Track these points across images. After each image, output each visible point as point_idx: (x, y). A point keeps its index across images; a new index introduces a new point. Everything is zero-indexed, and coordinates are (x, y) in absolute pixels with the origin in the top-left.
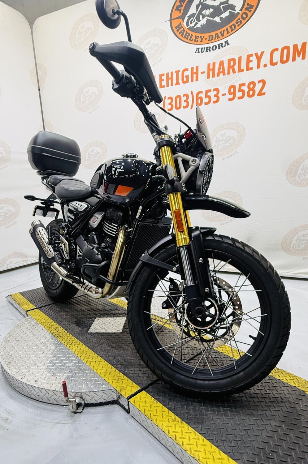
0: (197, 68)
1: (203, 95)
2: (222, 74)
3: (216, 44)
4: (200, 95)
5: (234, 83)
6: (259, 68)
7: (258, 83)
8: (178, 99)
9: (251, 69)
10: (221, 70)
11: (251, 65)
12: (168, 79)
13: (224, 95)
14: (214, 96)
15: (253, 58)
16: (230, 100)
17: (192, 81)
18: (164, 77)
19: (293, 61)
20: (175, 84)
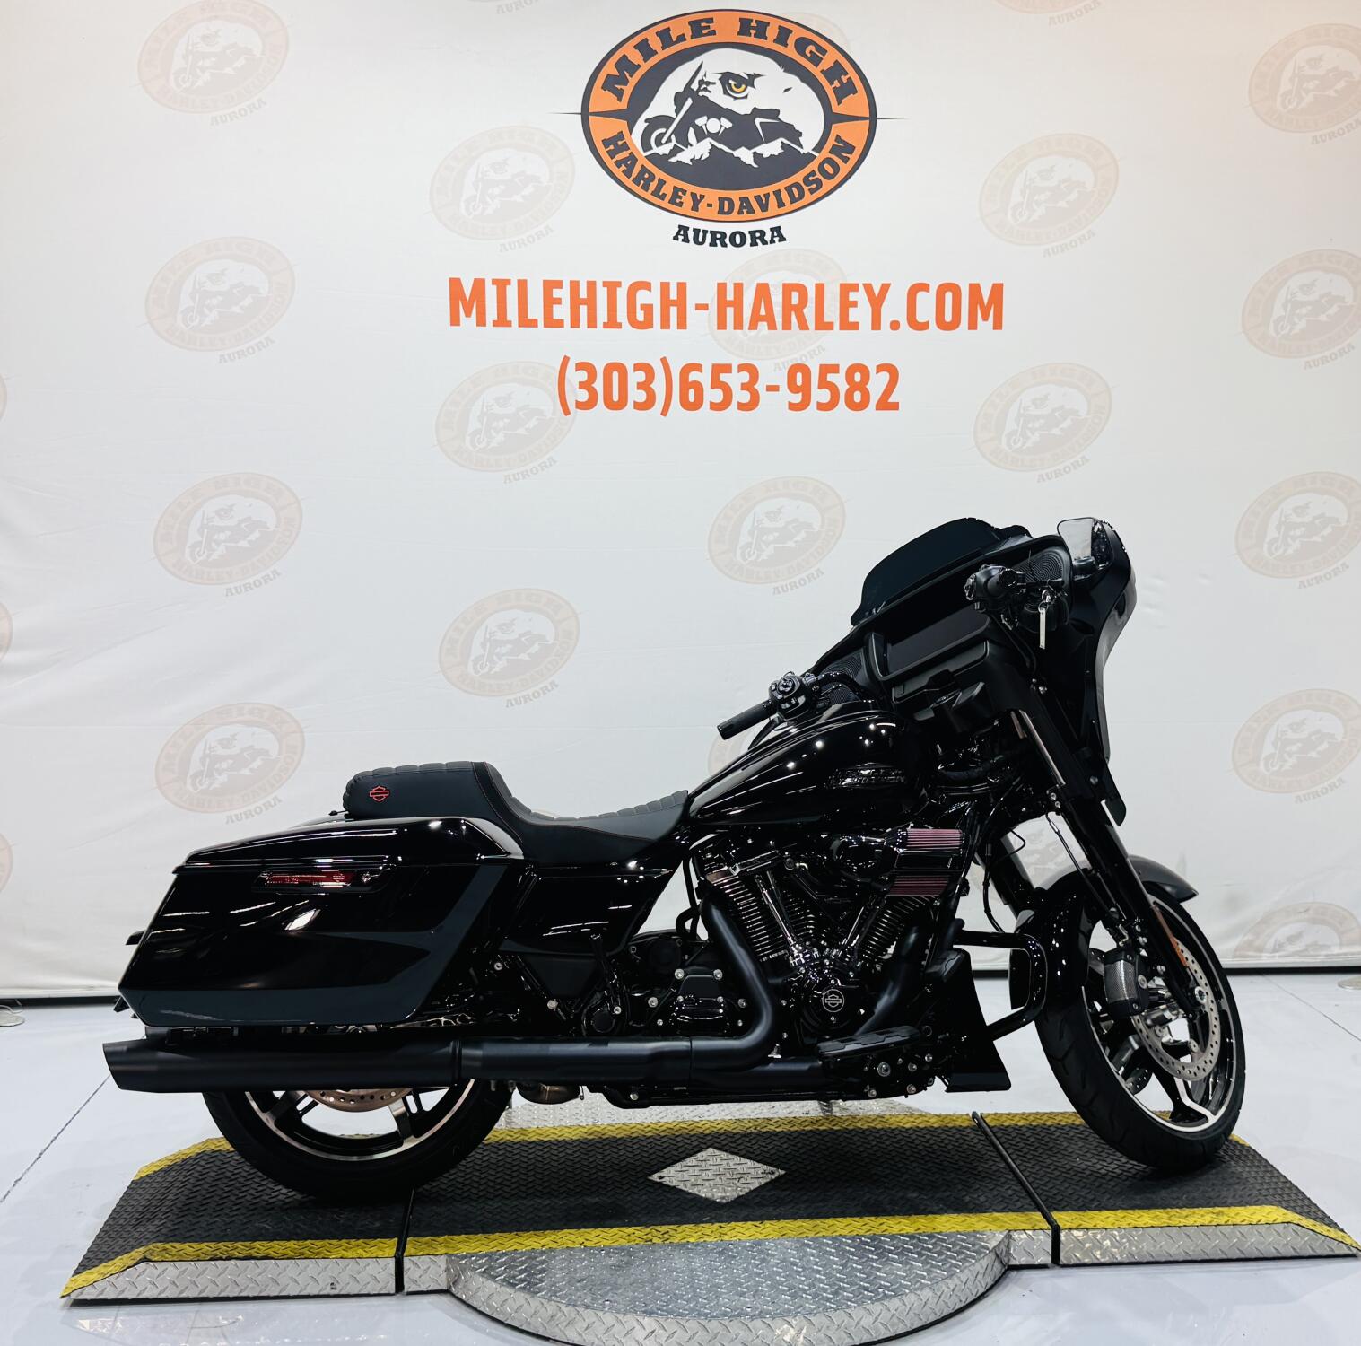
0: (682, 287)
1: (704, 378)
2: (765, 323)
3: (746, 228)
4: (693, 376)
5: (801, 359)
6: (879, 329)
7: (877, 373)
8: (615, 375)
9: (855, 326)
10: (763, 312)
11: (853, 315)
12: (575, 302)
13: (772, 388)
14: (742, 389)
15: (860, 296)
16: (793, 407)
17: (665, 324)
18: (563, 294)
19: (969, 329)
20: (604, 323)
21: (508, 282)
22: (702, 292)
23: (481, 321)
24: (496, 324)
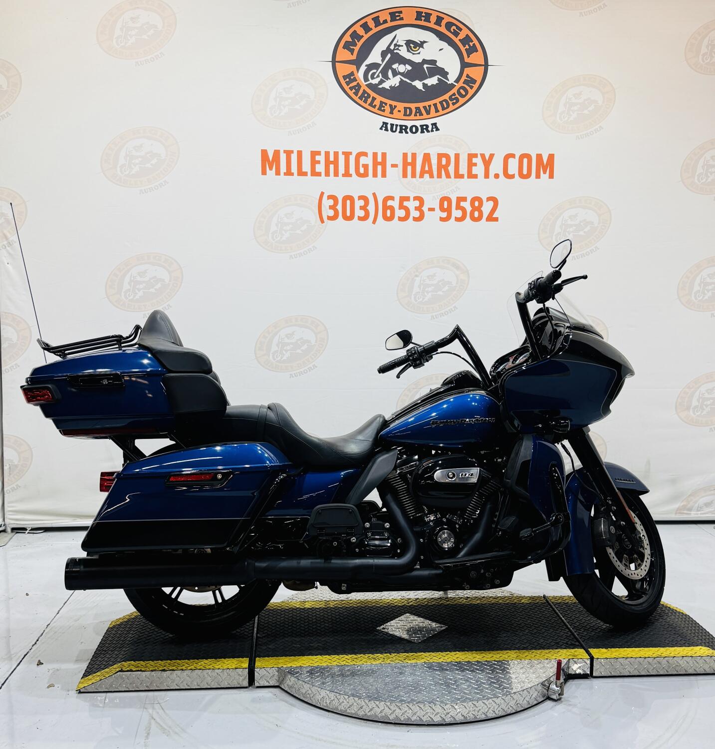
0: (384, 155)
1: (395, 204)
2: (428, 175)
3: (418, 123)
4: (390, 203)
5: (448, 194)
6: (488, 178)
7: (487, 201)
8: (348, 202)
9: (476, 176)
10: (427, 169)
11: (475, 170)
12: (328, 163)
13: (431, 209)
14: (415, 210)
15: (478, 161)
16: (442, 219)
17: (375, 175)
18: (321, 158)
19: (536, 178)
20: (343, 174)
21: (292, 152)
22: (395, 157)
23: (278, 173)
24: (285, 174)
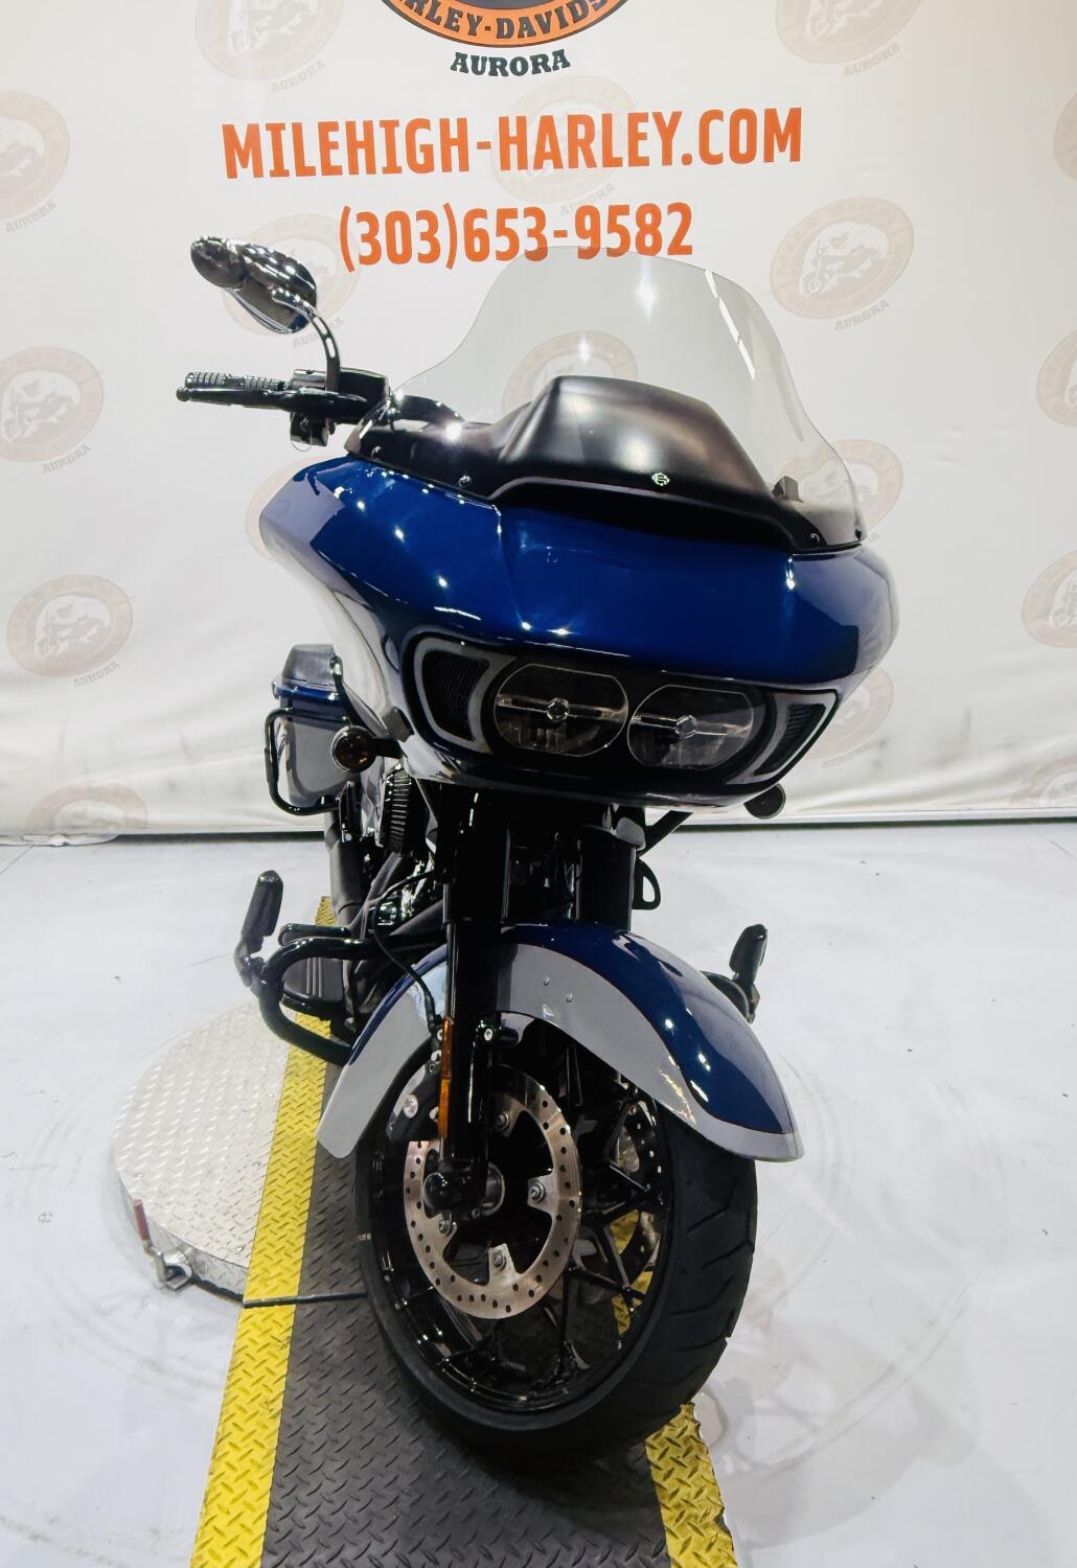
0: (462, 123)
1: (488, 224)
2: (551, 162)
3: (527, 53)
4: (478, 223)
5: (592, 200)
6: (670, 163)
7: (669, 213)
8: (398, 226)
9: (645, 162)
10: (548, 149)
11: (643, 149)
12: (353, 146)
13: (560, 234)
14: (529, 236)
15: (649, 128)
16: (586, 254)
17: (447, 167)
18: (339, 137)
19: (765, 160)
20: (384, 168)
22: (483, 129)
23: (258, 172)
24: (273, 174)
